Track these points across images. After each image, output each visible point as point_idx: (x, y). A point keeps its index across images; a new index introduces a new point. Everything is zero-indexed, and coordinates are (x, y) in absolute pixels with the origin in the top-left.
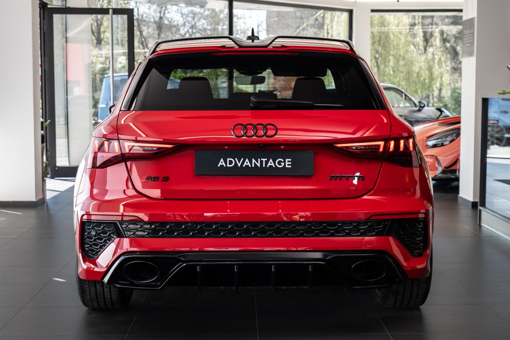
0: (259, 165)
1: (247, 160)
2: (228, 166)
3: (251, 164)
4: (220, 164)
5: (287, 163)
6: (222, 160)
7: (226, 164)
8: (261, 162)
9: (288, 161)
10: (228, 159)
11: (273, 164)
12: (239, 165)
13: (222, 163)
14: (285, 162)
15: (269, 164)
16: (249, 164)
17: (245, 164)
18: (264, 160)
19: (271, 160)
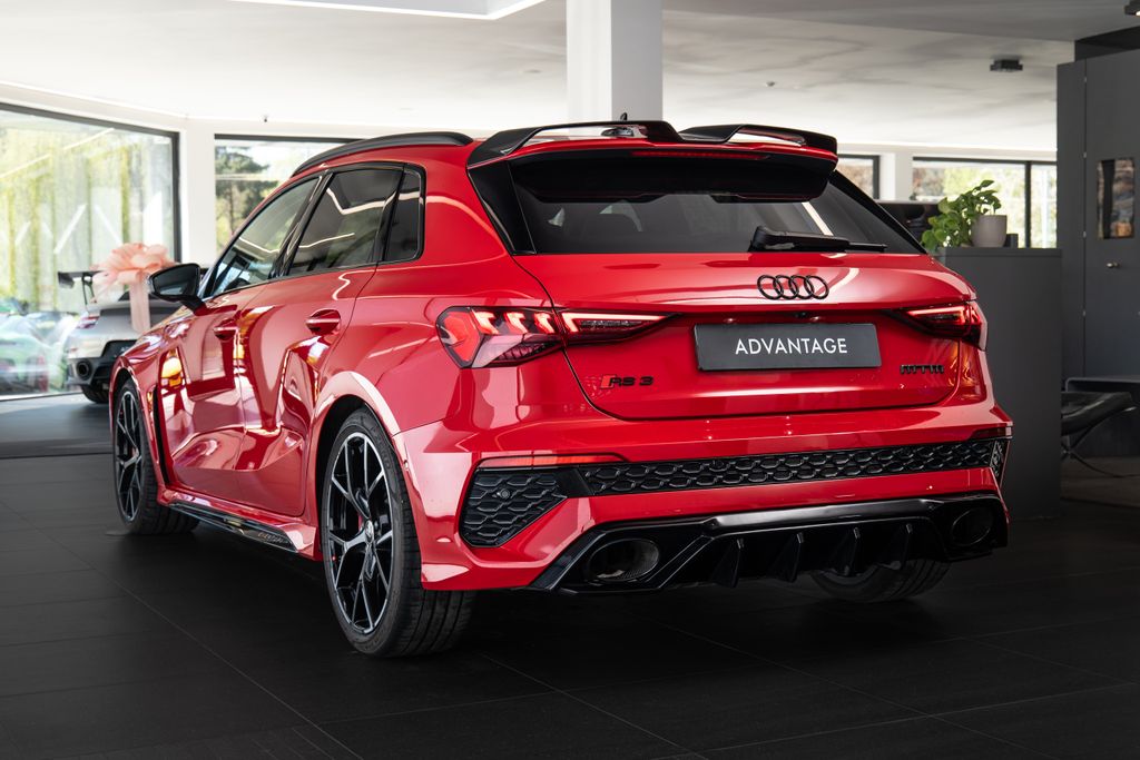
0: (799, 350)
1: (780, 342)
2: (752, 352)
3: (788, 350)
4: (738, 349)
5: (840, 346)
6: (740, 342)
7: (749, 351)
8: (802, 344)
9: (842, 343)
10: (750, 341)
11: (819, 348)
12: (769, 350)
13: (740, 348)
14: (836, 343)
15: (814, 348)
16: (783, 348)
17: (778, 348)
18: (806, 340)
19: (816, 342)
